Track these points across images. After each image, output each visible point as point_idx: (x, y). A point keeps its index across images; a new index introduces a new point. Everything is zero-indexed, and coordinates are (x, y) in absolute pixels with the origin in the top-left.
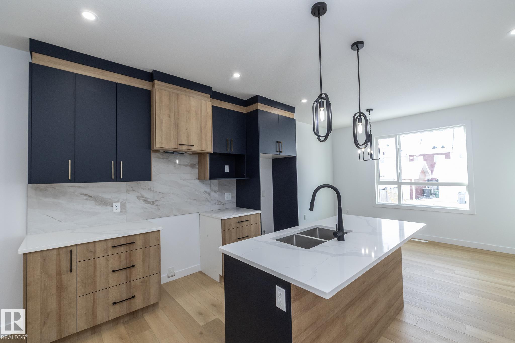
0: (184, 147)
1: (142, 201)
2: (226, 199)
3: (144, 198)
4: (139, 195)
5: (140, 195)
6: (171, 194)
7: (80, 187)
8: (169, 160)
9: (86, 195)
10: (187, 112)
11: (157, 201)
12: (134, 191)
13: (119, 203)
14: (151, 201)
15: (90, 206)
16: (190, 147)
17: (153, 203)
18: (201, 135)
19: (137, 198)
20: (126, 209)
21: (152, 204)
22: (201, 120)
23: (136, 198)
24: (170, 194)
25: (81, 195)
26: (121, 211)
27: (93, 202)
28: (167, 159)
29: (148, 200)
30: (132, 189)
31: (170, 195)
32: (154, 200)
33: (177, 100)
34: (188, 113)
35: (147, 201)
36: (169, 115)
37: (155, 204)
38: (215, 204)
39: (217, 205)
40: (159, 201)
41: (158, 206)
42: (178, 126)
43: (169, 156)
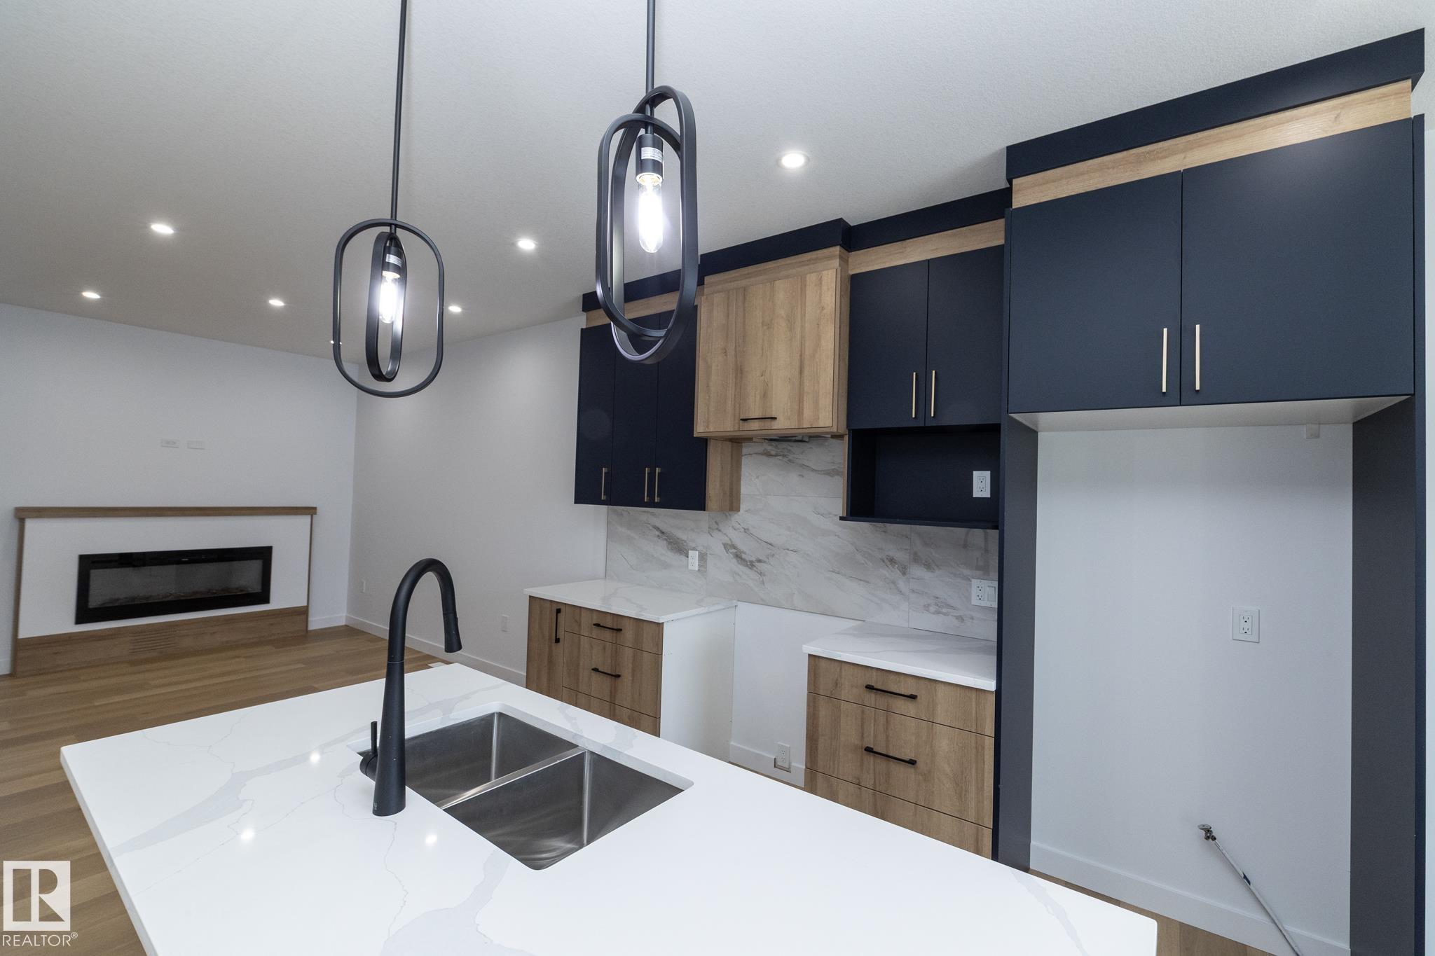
0: (755, 425)
1: (731, 555)
2: (975, 601)
3: (735, 551)
4: (726, 540)
5: (730, 543)
6: (791, 549)
7: (653, 514)
8: (790, 461)
9: (657, 529)
10: (765, 327)
11: (760, 561)
12: (720, 530)
13: (697, 552)
14: (747, 559)
15: (660, 549)
16: (768, 424)
17: (751, 565)
18: (801, 384)
19: (725, 548)
20: (706, 568)
21: (750, 568)
22: (803, 337)
23: (723, 547)
24: (788, 550)
25: (654, 529)
26: (699, 570)
27: (665, 542)
28: (784, 456)
29: (744, 556)
30: (717, 526)
31: (786, 551)
32: (754, 559)
33: (744, 302)
34: (768, 328)
35: (741, 558)
36: (725, 349)
37: (755, 568)
38: (927, 607)
39: (934, 613)
40: (764, 562)
41: (760, 574)
42: (741, 370)
43: (789, 448)
